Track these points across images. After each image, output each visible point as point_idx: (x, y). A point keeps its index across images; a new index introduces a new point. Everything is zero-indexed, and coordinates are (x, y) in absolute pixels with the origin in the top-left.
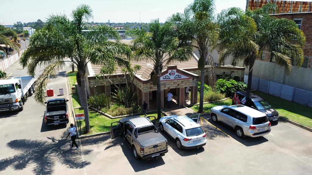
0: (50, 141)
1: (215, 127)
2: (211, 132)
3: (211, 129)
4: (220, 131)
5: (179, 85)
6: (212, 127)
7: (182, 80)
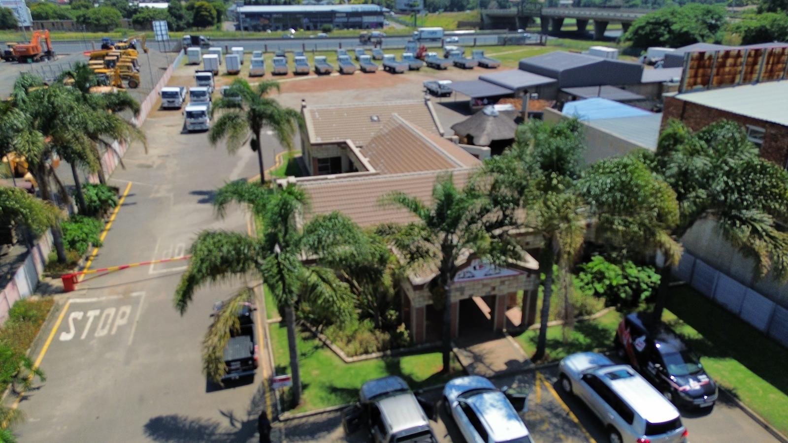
0: (225, 423)
1: (564, 410)
2: (555, 426)
3: (557, 415)
4: (575, 425)
5: (494, 289)
6: (559, 409)
7: (503, 279)
